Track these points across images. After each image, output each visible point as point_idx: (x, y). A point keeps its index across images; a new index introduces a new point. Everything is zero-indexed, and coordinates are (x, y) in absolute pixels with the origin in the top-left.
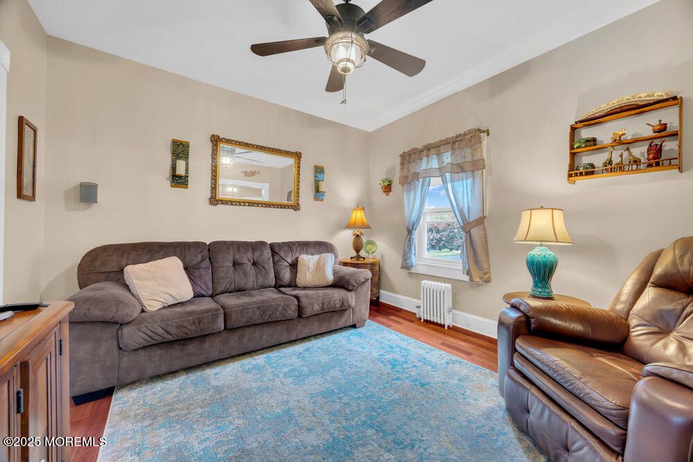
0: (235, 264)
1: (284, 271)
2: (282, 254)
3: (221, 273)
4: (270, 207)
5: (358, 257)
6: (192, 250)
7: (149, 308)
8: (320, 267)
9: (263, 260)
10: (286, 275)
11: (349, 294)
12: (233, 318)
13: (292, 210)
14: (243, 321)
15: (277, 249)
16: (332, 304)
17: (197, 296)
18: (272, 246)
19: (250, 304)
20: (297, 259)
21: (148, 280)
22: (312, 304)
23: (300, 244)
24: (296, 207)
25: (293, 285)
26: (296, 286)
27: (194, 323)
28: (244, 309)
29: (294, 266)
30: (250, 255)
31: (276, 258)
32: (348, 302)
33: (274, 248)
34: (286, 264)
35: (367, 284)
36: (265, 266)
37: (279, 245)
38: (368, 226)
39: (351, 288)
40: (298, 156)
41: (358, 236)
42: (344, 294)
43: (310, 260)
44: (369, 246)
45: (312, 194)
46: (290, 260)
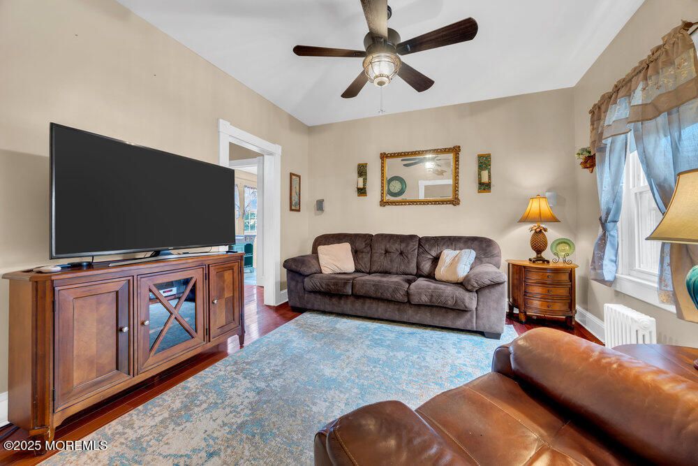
0: (387, 252)
1: (424, 263)
2: (427, 247)
3: (375, 258)
4: (428, 204)
5: (539, 259)
6: (360, 239)
7: (323, 271)
8: (455, 262)
9: (408, 251)
10: (426, 266)
12: (357, 288)
13: (451, 205)
14: (362, 292)
15: (423, 242)
16: (443, 299)
17: (357, 271)
18: (420, 239)
19: (370, 281)
20: (441, 253)
21: (326, 255)
22: (420, 294)
23: (450, 239)
24: (455, 201)
25: (431, 276)
26: (434, 279)
27: (334, 285)
28: (364, 283)
29: (436, 260)
30: (397, 246)
31: (421, 250)
32: (463, 303)
34: (429, 257)
35: (499, 288)
36: (409, 256)
37: (427, 239)
38: (553, 220)
39: (470, 288)
40: (456, 150)
41: (539, 233)
42: (460, 292)
43: (448, 255)
44: (562, 247)
45: (476, 186)
46: (434, 253)
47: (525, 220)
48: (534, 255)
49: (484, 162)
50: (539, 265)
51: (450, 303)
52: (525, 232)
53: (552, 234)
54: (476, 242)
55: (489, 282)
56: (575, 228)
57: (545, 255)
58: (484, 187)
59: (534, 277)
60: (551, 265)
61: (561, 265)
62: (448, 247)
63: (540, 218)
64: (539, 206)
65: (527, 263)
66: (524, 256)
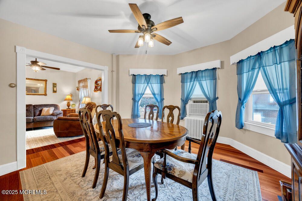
2: (37, 108)
8: (48, 111)
10: (37, 113)
11: (54, 117)
13: (44, 96)
18: (34, 106)
20: (42, 109)
24: (46, 95)
29: (41, 111)
31: (35, 109)
33: (35, 106)
34: (38, 110)
35: (61, 114)
36: (31, 111)
37: (37, 106)
38: (72, 100)
39: (54, 115)
40: (46, 81)
41: (68, 103)
42: (52, 117)
43: (45, 109)
44: (73, 105)
45: (52, 91)
46: (40, 109)
47: (65, 100)
48: (68, 107)
49: (54, 85)
50: (69, 109)
51: (49, 119)
52: (65, 103)
53: (71, 103)
54: (53, 105)
55: (59, 113)
56: (76, 102)
57: (70, 107)
58: (55, 92)
59: (68, 112)
60: (71, 109)
61: (73, 109)
62: (44, 107)
63: (69, 100)
64: (69, 97)
65: (66, 109)
66: (66, 108)
